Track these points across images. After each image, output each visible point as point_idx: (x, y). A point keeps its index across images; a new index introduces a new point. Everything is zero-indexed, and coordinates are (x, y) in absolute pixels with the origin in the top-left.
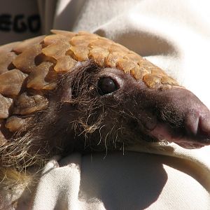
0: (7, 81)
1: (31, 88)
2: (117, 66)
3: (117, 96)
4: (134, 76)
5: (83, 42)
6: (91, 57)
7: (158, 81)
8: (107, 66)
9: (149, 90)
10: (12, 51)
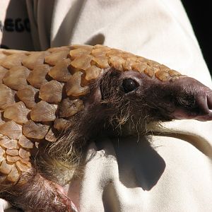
0: (49, 91)
1: (71, 96)
2: (133, 69)
3: (139, 92)
4: (148, 75)
5: (101, 53)
6: (110, 64)
7: (167, 75)
8: (125, 70)
9: (163, 83)
10: (45, 63)
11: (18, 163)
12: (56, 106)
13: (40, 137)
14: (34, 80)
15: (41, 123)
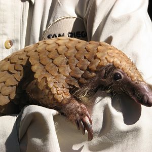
10: (86, 49)
11: (63, 94)
12: (83, 72)
13: (72, 84)
14: (78, 56)
15: (74, 77)
